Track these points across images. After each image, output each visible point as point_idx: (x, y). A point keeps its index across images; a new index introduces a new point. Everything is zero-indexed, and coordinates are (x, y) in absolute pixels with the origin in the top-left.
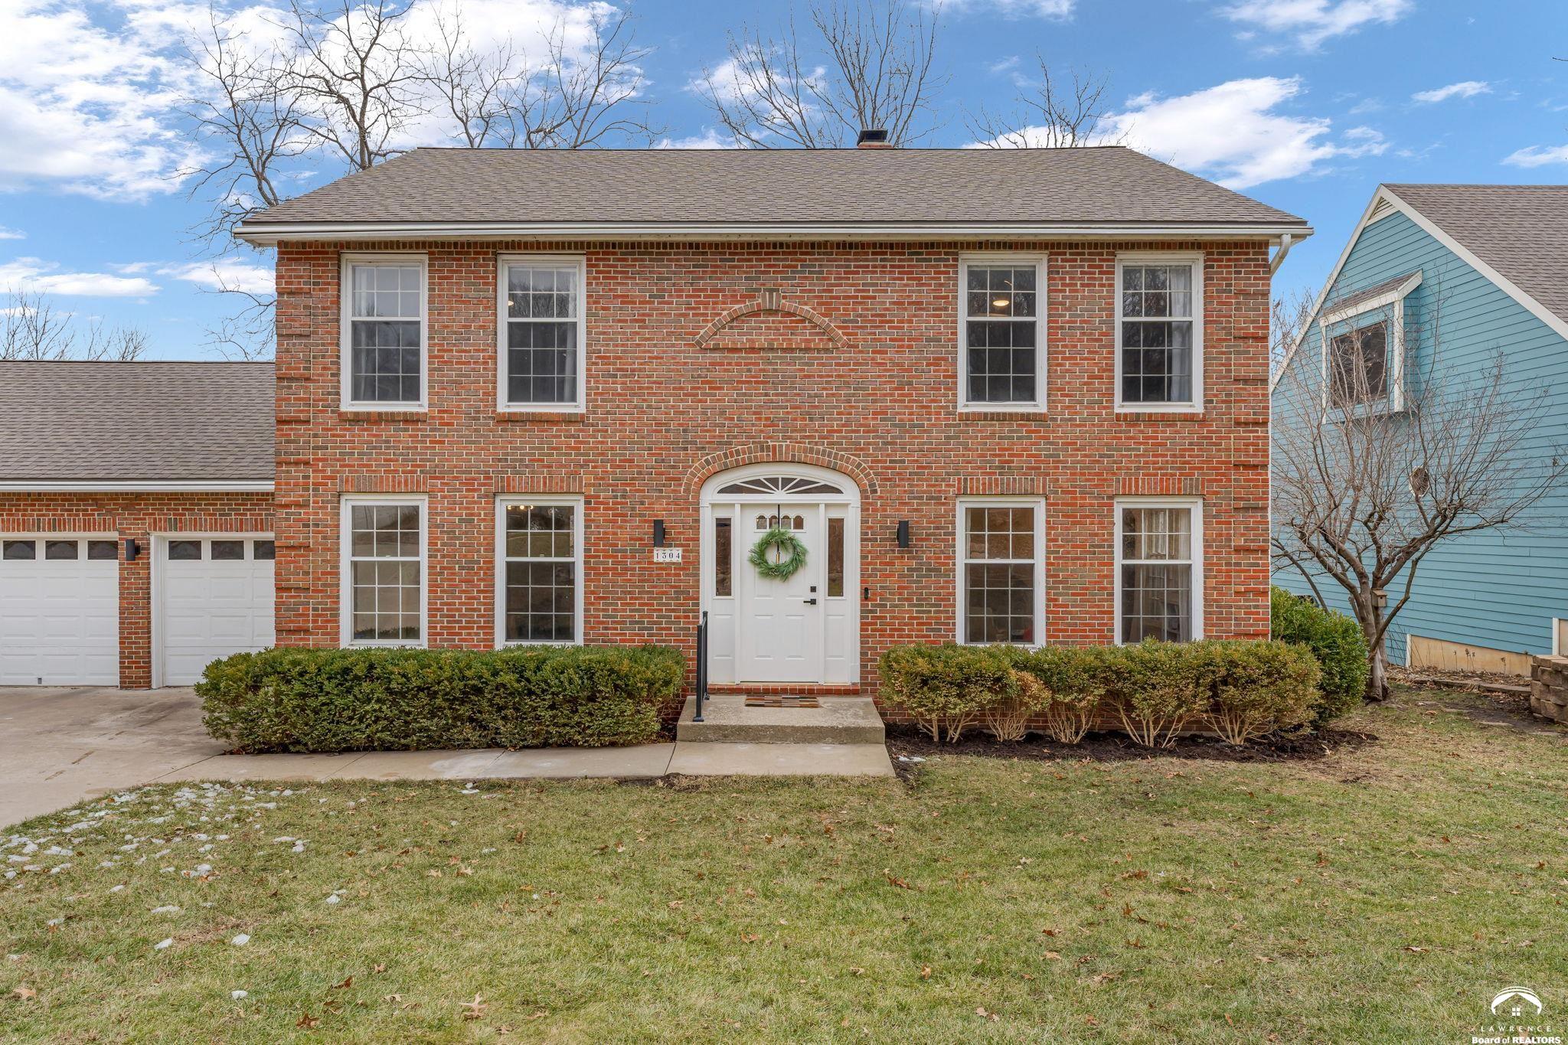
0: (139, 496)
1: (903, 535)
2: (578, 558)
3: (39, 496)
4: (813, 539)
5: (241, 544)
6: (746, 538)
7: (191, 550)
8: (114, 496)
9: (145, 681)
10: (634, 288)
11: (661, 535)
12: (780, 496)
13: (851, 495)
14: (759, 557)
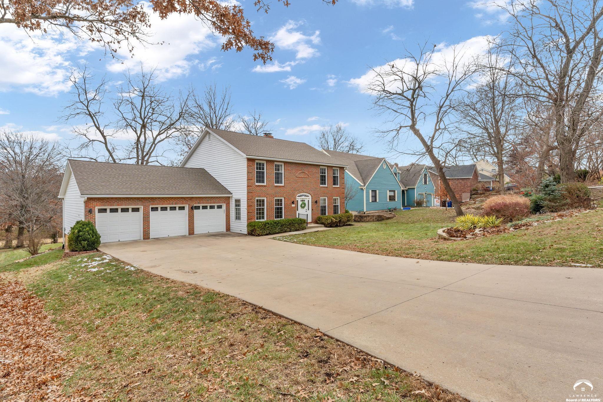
0: (192, 198)
1: (316, 202)
2: (283, 206)
3: (173, 198)
4: (306, 202)
5: (214, 206)
6: (300, 203)
7: (198, 208)
8: (188, 198)
9: (193, 234)
10: (289, 168)
11: (293, 203)
12: (303, 197)
13: (310, 197)
14: (301, 206)
